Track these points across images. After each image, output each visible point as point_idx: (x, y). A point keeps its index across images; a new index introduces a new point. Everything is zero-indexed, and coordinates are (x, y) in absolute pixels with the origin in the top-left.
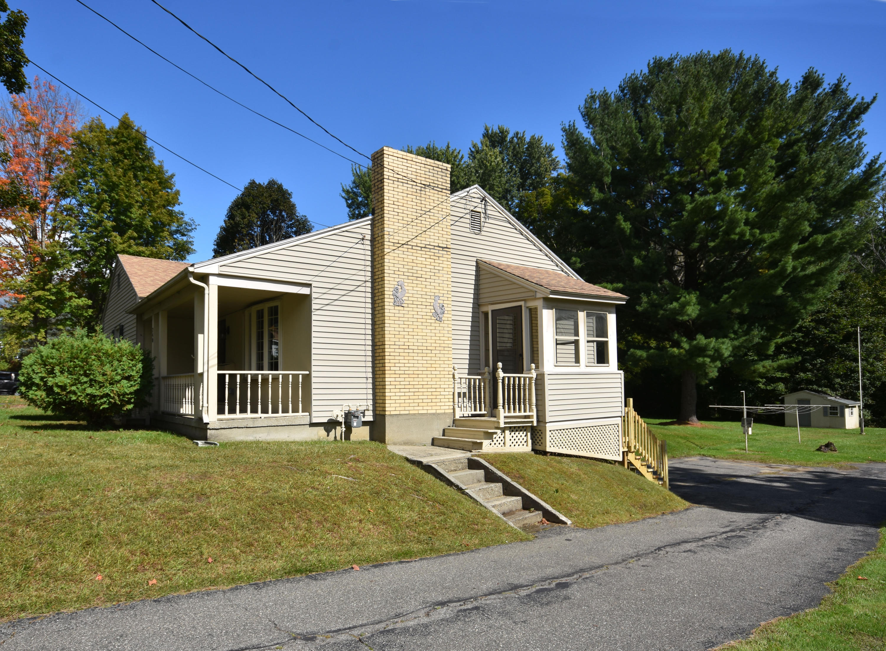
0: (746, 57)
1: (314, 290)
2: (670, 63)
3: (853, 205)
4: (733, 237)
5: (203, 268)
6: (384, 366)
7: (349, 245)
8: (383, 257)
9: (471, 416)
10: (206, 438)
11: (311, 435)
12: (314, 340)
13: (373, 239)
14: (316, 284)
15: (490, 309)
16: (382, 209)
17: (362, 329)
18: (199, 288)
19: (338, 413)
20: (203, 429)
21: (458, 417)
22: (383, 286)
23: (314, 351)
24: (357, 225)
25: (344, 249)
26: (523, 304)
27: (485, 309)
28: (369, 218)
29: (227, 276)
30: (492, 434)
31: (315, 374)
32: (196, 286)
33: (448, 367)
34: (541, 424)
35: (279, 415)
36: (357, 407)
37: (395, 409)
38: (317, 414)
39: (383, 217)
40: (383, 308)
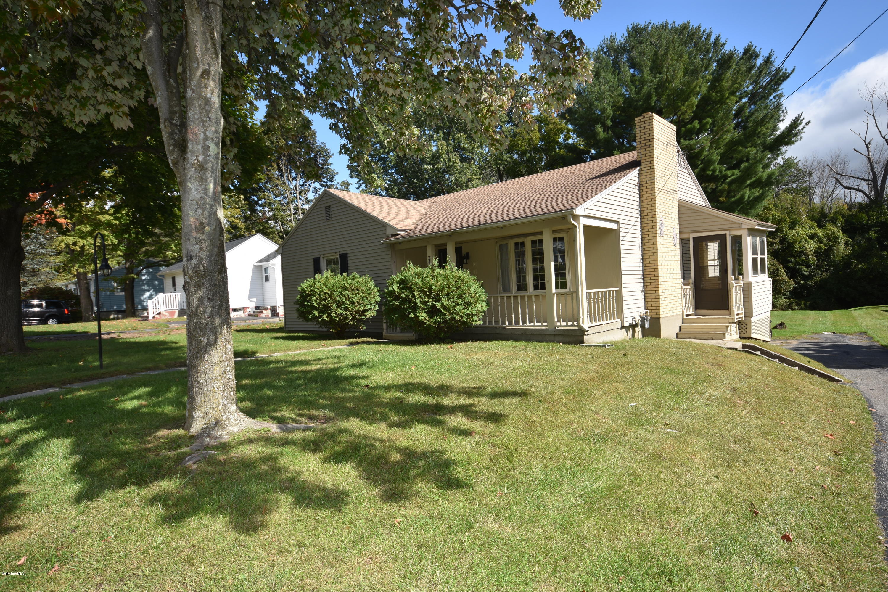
0: (702, 29)
1: (621, 225)
2: (644, 29)
3: (779, 150)
4: (708, 172)
5: (578, 211)
6: (657, 281)
7: (631, 190)
8: (653, 199)
9: (687, 316)
10: (582, 342)
11: (622, 335)
12: (622, 264)
13: (640, 185)
14: (621, 221)
15: (691, 236)
16: (652, 162)
17: (638, 254)
18: (575, 226)
19: (638, 319)
20: (575, 335)
21: (685, 317)
22: (654, 222)
23: (623, 272)
24: (634, 173)
25: (629, 193)
26: (727, 232)
27: (685, 236)
28: (639, 168)
29: (586, 216)
30: (727, 327)
31: (624, 290)
32: (573, 224)
33: (680, 280)
34: (747, 318)
35: (609, 321)
36: (646, 313)
37: (663, 313)
38: (625, 320)
39: (652, 168)
40: (655, 238)
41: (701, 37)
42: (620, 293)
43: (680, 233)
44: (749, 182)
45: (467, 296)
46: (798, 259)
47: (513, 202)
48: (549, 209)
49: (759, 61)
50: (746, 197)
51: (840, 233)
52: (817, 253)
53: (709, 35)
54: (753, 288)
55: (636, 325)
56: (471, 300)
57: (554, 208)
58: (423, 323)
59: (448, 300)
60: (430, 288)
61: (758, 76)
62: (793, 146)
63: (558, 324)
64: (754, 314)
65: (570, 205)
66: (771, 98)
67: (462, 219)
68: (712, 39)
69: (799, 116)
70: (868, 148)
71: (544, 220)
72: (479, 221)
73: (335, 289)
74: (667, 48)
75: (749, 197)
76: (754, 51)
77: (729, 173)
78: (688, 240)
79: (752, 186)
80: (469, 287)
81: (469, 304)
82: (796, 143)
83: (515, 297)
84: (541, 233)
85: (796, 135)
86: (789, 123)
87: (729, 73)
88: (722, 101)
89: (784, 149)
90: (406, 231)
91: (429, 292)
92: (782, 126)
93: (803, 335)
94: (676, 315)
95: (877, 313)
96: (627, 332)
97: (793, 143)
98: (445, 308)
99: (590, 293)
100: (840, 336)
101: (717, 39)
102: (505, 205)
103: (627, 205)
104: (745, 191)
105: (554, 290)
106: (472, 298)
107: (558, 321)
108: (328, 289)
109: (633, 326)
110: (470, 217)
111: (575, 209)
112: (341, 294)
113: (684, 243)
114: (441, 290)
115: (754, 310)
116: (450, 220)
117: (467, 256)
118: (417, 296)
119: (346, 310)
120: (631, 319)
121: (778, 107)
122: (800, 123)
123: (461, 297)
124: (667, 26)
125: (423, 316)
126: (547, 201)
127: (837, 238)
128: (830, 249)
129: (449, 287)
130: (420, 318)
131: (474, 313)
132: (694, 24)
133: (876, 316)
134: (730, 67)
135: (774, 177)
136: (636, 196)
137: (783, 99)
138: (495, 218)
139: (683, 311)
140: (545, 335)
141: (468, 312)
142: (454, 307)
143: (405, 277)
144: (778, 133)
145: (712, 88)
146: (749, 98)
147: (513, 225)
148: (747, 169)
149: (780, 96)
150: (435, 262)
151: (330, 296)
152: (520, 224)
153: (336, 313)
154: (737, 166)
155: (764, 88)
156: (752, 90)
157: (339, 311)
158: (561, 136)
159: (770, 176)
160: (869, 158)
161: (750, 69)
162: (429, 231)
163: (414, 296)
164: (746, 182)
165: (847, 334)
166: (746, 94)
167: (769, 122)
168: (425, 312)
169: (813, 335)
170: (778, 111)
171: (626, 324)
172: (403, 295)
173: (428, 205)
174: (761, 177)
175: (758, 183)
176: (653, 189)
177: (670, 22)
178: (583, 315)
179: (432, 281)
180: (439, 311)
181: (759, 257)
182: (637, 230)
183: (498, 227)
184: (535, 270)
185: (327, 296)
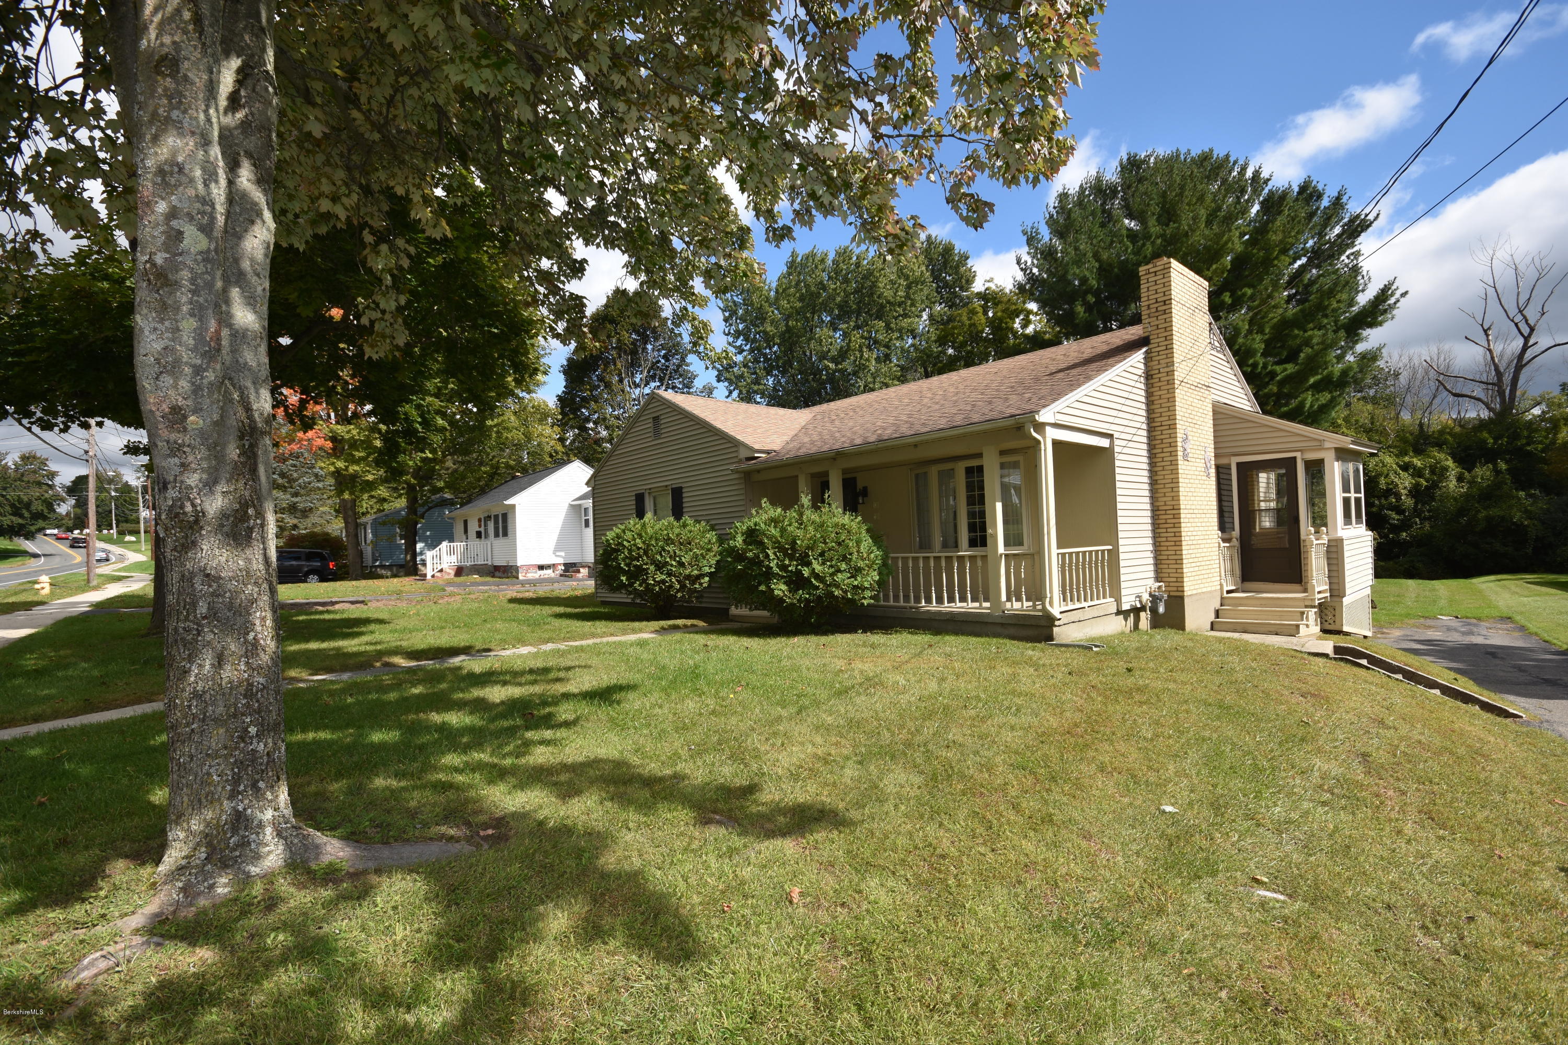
0: (1232, 159)
1: (1117, 442)
2: (1145, 162)
3: (1358, 335)
5: (1045, 416)
6: (1178, 535)
7: (1132, 383)
8: (1172, 399)
9: (1229, 592)
10: (1050, 638)
11: (1117, 625)
12: (1119, 506)
13: (1149, 376)
14: (1116, 435)
15: (1234, 461)
16: (1169, 338)
17: (1144, 490)
18: (1038, 442)
19: (1146, 597)
20: (1037, 626)
21: (1225, 595)
22: (1173, 436)
23: (1120, 520)
24: (1137, 358)
25: (1129, 389)
26: (1298, 455)
27: (1224, 461)
28: (1144, 349)
29: (1056, 426)
30: (1303, 613)
31: (1121, 549)
32: (1035, 439)
33: (1215, 533)
34: (1335, 599)
35: (1096, 602)
36: (1160, 587)
37: (1190, 587)
38: (1124, 599)
39: (1169, 348)
40: (1174, 463)
41: (1230, 172)
42: (1114, 555)
43: (1216, 456)
44: (1312, 380)
45: (855, 556)
46: (1383, 501)
47: (937, 407)
48: (995, 415)
49: (1325, 203)
50: (1308, 406)
51: (1450, 463)
52: (1415, 492)
53: (1244, 169)
54: (1346, 548)
55: (1143, 608)
56: (861, 564)
57: (1001, 412)
58: (781, 600)
59: (823, 564)
60: (794, 543)
61: (1325, 226)
62: (1379, 328)
63: (1008, 605)
64: (1348, 592)
65: (1028, 407)
66: (1343, 257)
67: (855, 433)
68: (1249, 173)
69: (1391, 284)
70: (1487, 335)
71: (985, 432)
72: (880, 435)
73: (653, 542)
74: (1182, 188)
75: (1311, 406)
76: (1315, 190)
77: (1278, 368)
78: (1228, 467)
79: (1317, 388)
80: (858, 543)
81: (858, 570)
82: (1386, 325)
83: (937, 559)
84: (980, 455)
85: (1385, 311)
86: (1375, 293)
87: (1280, 221)
88: (1267, 263)
89: (1366, 332)
90: (768, 452)
91: (789, 549)
92: (1363, 299)
93: (1406, 620)
94: (1210, 592)
95: (1517, 586)
96: (1126, 620)
97: (1381, 324)
98: (817, 576)
99: (1063, 555)
100: (1469, 624)
101: (1257, 173)
102: (923, 411)
103: (1124, 408)
104: (1304, 396)
105: (1001, 549)
106: (863, 559)
107: (1009, 599)
108: (644, 543)
109: (1136, 611)
110: (868, 430)
111: (1037, 412)
112: (664, 550)
113: (1222, 472)
114: (811, 548)
115: (1347, 586)
116: (837, 435)
117: (865, 492)
118: (772, 556)
119: (670, 574)
120: (1133, 598)
121: (1356, 270)
122: (1392, 295)
123: (844, 558)
124: (1178, 156)
125: (780, 589)
126: (990, 403)
127: (1446, 469)
128: (1434, 485)
129: (825, 543)
130: (776, 592)
131: (866, 585)
132: (1219, 152)
133: (1518, 590)
134: (1280, 213)
135: (1351, 374)
136: (1140, 394)
137: (1361, 259)
138: (905, 430)
139: (1221, 585)
140: (987, 623)
141: (856, 583)
142: (832, 575)
143: (756, 525)
144: (1355, 309)
145: (1253, 242)
146: (1309, 258)
147: (934, 441)
148: (1311, 359)
149: (1357, 254)
150: (806, 500)
151: (646, 553)
152: (945, 439)
153: (654, 580)
154: (1292, 357)
155: (1332, 244)
156: (1313, 247)
157: (659, 577)
158: (1017, 320)
159: (1344, 373)
160: (1490, 350)
161: (1312, 215)
162: (802, 452)
163: (767, 556)
164: (1307, 380)
165: (1479, 619)
166: (1305, 251)
167: (1341, 291)
168: (785, 583)
169: (1422, 620)
170: (1355, 277)
171: (1126, 607)
172: (750, 554)
173: (811, 416)
174: (1331, 373)
175: (1328, 384)
176: (1171, 382)
177: (1183, 151)
178: (1051, 592)
179: (800, 533)
180: (808, 580)
181: (1353, 495)
182: (1142, 449)
183: (909, 445)
184: (971, 515)
185: (641, 552)
